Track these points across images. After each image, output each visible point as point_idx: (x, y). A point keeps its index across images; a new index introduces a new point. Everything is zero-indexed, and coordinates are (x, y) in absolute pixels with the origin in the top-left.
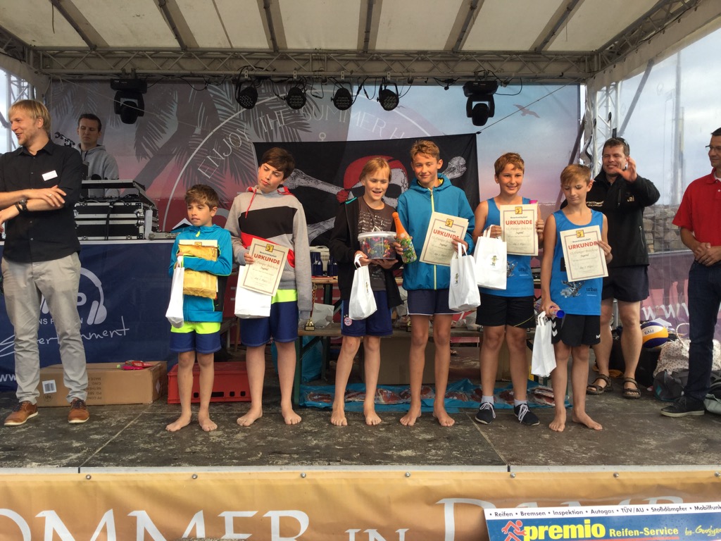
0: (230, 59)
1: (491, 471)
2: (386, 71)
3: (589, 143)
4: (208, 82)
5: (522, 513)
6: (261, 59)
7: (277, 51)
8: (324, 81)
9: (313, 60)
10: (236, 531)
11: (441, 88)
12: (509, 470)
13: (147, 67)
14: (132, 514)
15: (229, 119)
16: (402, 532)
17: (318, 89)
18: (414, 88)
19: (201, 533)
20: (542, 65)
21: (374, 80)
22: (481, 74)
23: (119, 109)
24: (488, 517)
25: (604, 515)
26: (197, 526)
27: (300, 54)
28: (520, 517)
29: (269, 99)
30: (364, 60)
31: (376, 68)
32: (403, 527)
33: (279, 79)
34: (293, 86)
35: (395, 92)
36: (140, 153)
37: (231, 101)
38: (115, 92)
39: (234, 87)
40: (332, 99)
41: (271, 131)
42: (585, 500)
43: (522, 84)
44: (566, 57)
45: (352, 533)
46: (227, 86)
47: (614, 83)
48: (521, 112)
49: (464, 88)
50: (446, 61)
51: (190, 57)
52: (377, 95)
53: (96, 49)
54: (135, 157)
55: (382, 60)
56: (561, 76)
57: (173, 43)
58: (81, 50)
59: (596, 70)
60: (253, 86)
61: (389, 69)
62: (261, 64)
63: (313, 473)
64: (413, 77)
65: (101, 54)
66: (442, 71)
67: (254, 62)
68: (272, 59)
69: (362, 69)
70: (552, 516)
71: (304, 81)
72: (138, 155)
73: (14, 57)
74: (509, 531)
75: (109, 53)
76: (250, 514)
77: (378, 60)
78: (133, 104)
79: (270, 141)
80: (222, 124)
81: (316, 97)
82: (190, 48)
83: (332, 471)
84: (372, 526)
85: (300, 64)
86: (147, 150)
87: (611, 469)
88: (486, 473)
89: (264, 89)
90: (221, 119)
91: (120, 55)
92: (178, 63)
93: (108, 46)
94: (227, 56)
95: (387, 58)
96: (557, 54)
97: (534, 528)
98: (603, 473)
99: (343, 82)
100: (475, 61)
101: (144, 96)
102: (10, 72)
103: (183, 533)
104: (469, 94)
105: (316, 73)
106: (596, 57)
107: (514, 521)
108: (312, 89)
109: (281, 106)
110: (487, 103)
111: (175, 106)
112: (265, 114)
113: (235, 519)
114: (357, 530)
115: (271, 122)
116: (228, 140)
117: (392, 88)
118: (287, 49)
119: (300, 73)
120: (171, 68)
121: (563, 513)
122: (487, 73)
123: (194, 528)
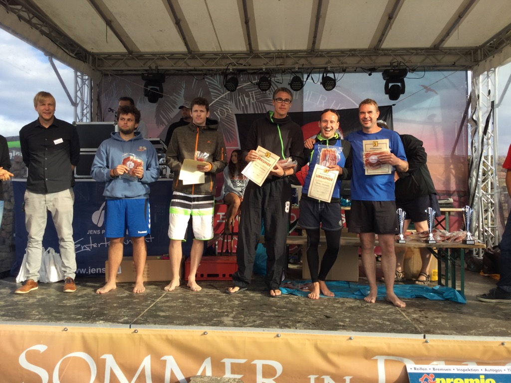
0: (220, 58)
1: (411, 338)
2: (327, 63)
3: (475, 112)
4: (206, 74)
5: (434, 369)
6: (241, 58)
7: (252, 53)
8: (284, 72)
9: (276, 58)
10: (233, 372)
11: (367, 75)
12: (424, 337)
13: (166, 65)
14: (163, 358)
15: (219, 98)
16: (348, 379)
17: (279, 77)
18: (346, 75)
19: (209, 373)
20: (439, 57)
21: (319, 70)
22: (395, 64)
23: (147, 93)
24: (409, 371)
25: (494, 373)
26: (207, 369)
27: (268, 54)
28: (432, 371)
29: (245, 84)
30: (312, 57)
31: (320, 62)
32: (349, 375)
33: (253, 71)
34: (262, 76)
35: (333, 77)
36: (159, 122)
37: (220, 87)
38: (144, 82)
39: (222, 77)
40: (289, 84)
41: (246, 106)
42: (481, 361)
43: (425, 71)
44: (457, 51)
45: (312, 378)
46: (218, 77)
47: (493, 69)
48: (425, 90)
49: (383, 74)
50: (370, 56)
51: (193, 58)
52: (321, 80)
53: (132, 54)
54: (155, 125)
55: (324, 56)
56: (454, 65)
57: (183, 49)
58: (122, 55)
59: (479, 60)
60: (235, 76)
61: (329, 62)
62: (241, 61)
63: (285, 334)
64: (347, 68)
65: (135, 57)
66: (367, 62)
67: (236, 60)
68: (248, 58)
69: (310, 63)
70: (456, 372)
71: (270, 72)
72: (157, 123)
73: (80, 59)
74: (425, 381)
75: (140, 56)
76: (242, 361)
77: (321, 56)
78: (156, 90)
79: (246, 113)
80: (214, 102)
81: (278, 82)
82: (194, 52)
83: (298, 333)
84: (327, 374)
85: (267, 60)
86: (164, 120)
87: (500, 339)
88: (408, 339)
89: (243, 78)
90: (213, 98)
91: (147, 57)
92: (185, 62)
93: (140, 52)
94: (218, 57)
95: (328, 55)
96: (450, 49)
97: (443, 379)
98: (494, 341)
99: (297, 72)
100: (390, 55)
101: (163, 84)
102: (76, 70)
103: (197, 373)
104: (386, 78)
105: (279, 66)
106: (479, 51)
107: (428, 374)
108: (275, 77)
109: (254, 89)
110: (399, 84)
111: (183, 90)
112: (242, 95)
113: (232, 364)
114: (316, 376)
115: (246, 99)
116: (217, 113)
117: (331, 75)
118: (258, 51)
119: (267, 67)
120: (181, 66)
121: (464, 370)
122: (399, 63)
123: (205, 369)
